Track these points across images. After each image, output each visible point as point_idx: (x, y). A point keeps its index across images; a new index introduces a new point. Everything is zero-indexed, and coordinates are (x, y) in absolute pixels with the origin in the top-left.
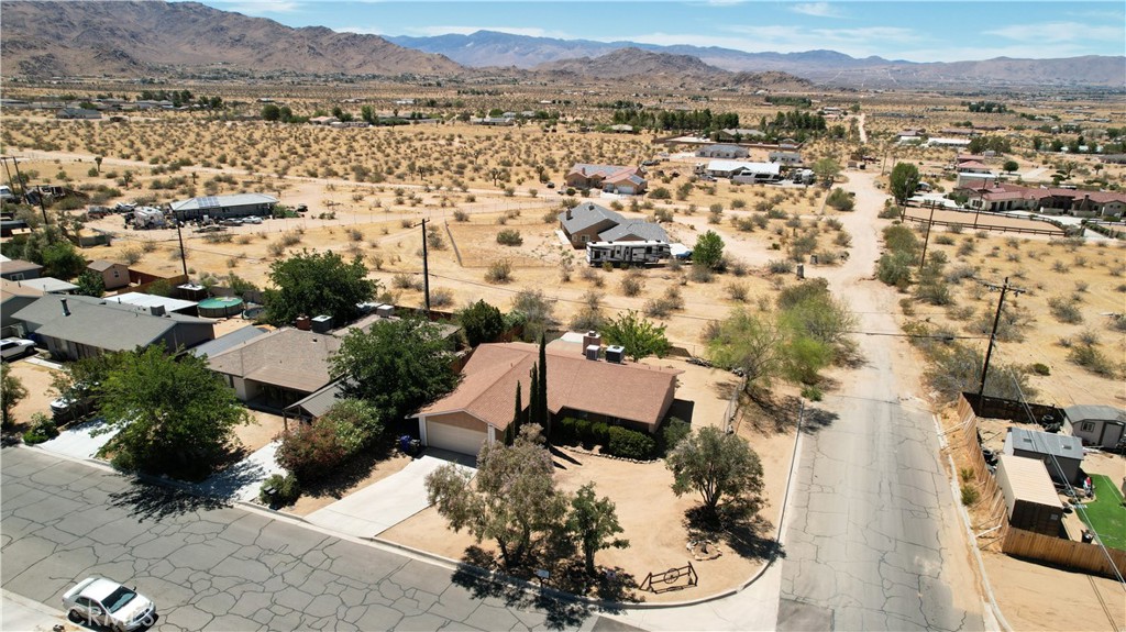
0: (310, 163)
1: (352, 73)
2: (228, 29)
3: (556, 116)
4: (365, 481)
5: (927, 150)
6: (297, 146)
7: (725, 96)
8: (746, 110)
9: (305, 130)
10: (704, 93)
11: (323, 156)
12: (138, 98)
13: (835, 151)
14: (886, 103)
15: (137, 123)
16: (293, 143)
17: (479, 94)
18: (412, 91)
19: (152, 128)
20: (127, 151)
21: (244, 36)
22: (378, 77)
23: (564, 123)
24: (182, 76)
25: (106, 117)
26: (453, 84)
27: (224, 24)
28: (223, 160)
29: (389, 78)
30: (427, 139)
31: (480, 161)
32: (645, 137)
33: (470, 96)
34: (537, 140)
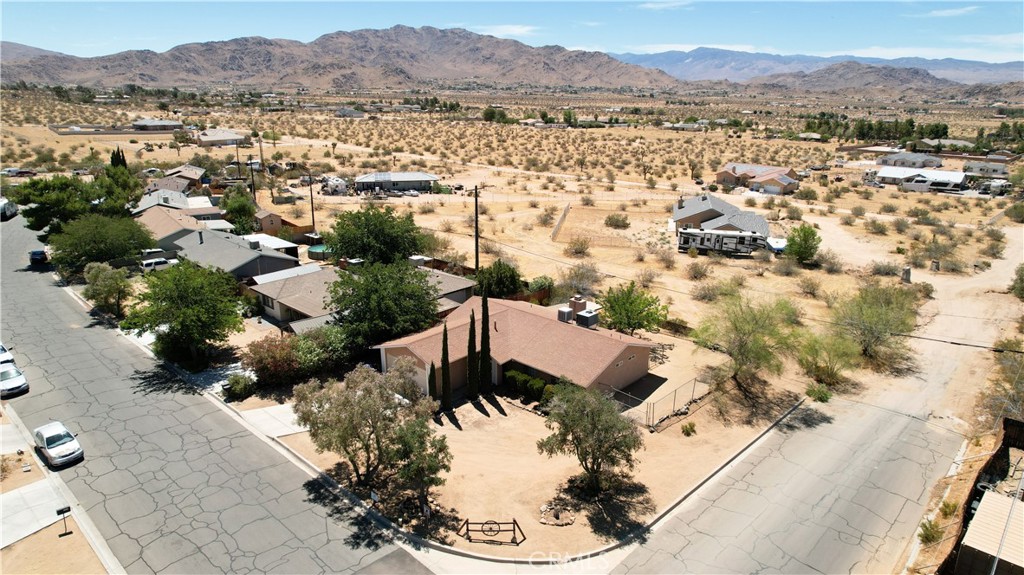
0: (496, 155)
1: (577, 86)
2: (482, 49)
3: (750, 124)
8: (964, 122)
9: (510, 130)
10: (925, 106)
12: (399, 103)
15: (385, 120)
17: (685, 104)
18: (625, 101)
21: (493, 54)
22: (600, 89)
23: (754, 130)
25: (366, 117)
26: (665, 95)
27: (479, 45)
29: (609, 90)
30: (611, 139)
31: (648, 159)
32: (831, 145)
34: (716, 144)
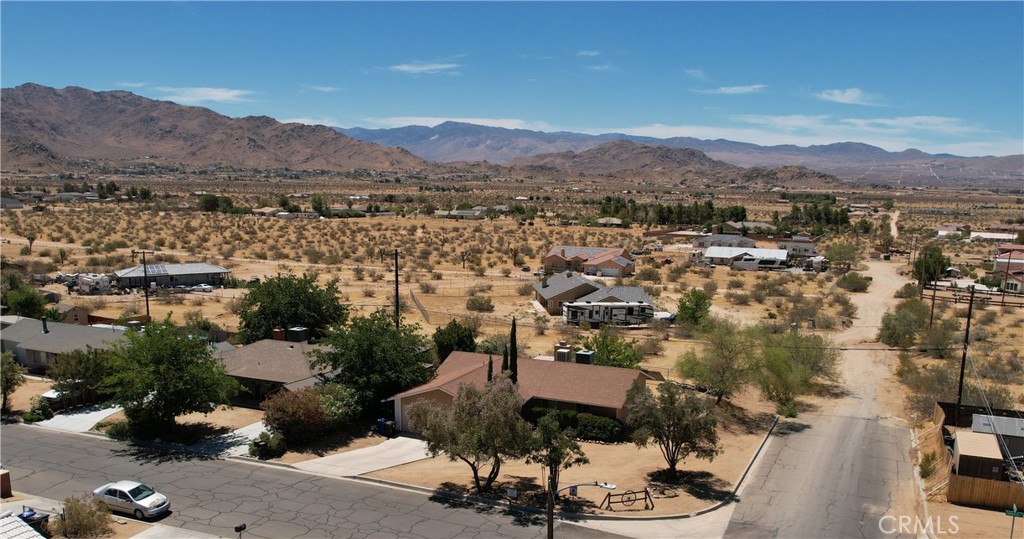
0: (258, 247)
1: (297, 168)
2: (159, 119)
3: (534, 210)
4: (345, 448)
5: (968, 244)
6: (241, 233)
7: (733, 193)
8: (757, 208)
9: (248, 221)
10: (709, 190)
11: (271, 242)
12: (59, 191)
13: (858, 244)
14: (926, 200)
15: (61, 212)
16: (237, 231)
17: (444, 190)
18: (366, 187)
19: (78, 216)
20: (56, 235)
21: (176, 127)
22: (328, 172)
23: (542, 217)
24: (104, 171)
25: (27, 208)
26: (414, 180)
27: (154, 114)
28: (161, 243)
29: (339, 174)
30: (386, 229)
31: (447, 248)
32: (637, 231)
33: (434, 193)
34: (512, 231)
